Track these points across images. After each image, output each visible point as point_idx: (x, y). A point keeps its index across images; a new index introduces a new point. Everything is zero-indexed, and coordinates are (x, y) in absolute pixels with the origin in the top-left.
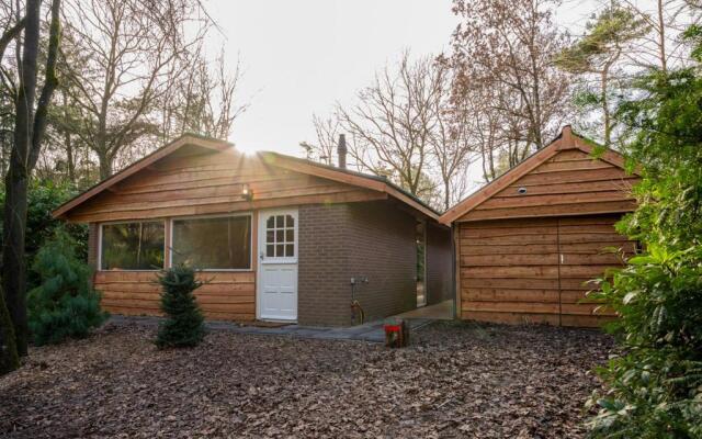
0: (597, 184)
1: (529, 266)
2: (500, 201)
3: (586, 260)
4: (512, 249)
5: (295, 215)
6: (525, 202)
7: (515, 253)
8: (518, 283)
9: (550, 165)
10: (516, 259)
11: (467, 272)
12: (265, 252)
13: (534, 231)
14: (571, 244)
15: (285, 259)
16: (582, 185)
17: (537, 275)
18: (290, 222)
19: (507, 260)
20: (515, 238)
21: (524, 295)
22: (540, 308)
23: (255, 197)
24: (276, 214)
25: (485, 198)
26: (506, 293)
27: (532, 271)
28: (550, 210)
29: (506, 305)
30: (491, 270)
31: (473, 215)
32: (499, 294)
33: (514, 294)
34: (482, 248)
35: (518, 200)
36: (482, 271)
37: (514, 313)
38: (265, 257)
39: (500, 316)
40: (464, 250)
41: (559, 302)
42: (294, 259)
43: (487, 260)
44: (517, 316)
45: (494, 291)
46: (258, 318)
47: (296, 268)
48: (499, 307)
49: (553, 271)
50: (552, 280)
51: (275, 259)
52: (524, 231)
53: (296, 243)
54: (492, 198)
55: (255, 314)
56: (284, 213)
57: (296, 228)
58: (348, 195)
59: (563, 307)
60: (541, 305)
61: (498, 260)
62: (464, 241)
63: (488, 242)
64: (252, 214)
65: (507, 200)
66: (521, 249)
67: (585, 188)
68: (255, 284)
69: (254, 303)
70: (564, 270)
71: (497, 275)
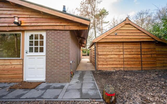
0: (134, 34)
1: (116, 55)
2: (110, 36)
3: (130, 53)
4: (111, 50)
5: (44, 34)
6: (117, 37)
7: (112, 51)
8: (113, 59)
9: (123, 27)
10: (113, 53)
11: (99, 56)
12: (28, 50)
13: (117, 45)
14: (126, 49)
15: (39, 54)
16: (131, 33)
17: (118, 57)
18: (42, 37)
19: (110, 53)
20: (112, 47)
21: (115, 63)
22: (119, 66)
23: (22, 25)
24: (34, 33)
25: (106, 35)
26: (110, 62)
27: (116, 56)
28: (123, 40)
29: (110, 65)
30: (106, 56)
31: (102, 40)
32: (108, 63)
33: (112, 63)
34: (103, 50)
35: (115, 36)
36: (104, 56)
37: (112, 68)
38: (28, 52)
39: (108, 69)
40: (99, 50)
41: (123, 64)
42: (44, 53)
43: (105, 53)
44: (113, 68)
45: (107, 62)
46: (24, 80)
47: (45, 57)
48: (108, 66)
49: (122, 56)
50: (122, 58)
51: (34, 54)
52: (114, 45)
53: (44, 47)
54: (108, 35)
55: (23, 78)
56: (39, 33)
57: (45, 40)
58: (70, 27)
59: (125, 65)
60: (119, 65)
61: (108, 53)
62: (98, 48)
63: (105, 48)
64: (21, 33)
65: (112, 36)
66: (114, 50)
67: (131, 34)
68: (23, 65)
69: (23, 74)
70: (125, 56)
71: (107, 57)
